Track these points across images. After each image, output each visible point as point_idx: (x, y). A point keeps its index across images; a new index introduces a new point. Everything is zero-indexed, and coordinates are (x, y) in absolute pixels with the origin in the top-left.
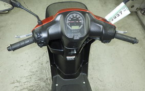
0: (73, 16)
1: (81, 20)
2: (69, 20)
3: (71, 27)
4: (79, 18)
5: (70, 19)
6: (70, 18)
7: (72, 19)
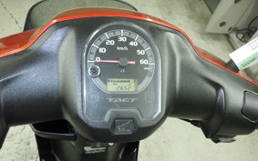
0: (115, 38)
1: (145, 57)
2: (98, 54)
3: (105, 83)
4: (140, 47)
5: (102, 50)
6: (103, 45)
7: (112, 52)
